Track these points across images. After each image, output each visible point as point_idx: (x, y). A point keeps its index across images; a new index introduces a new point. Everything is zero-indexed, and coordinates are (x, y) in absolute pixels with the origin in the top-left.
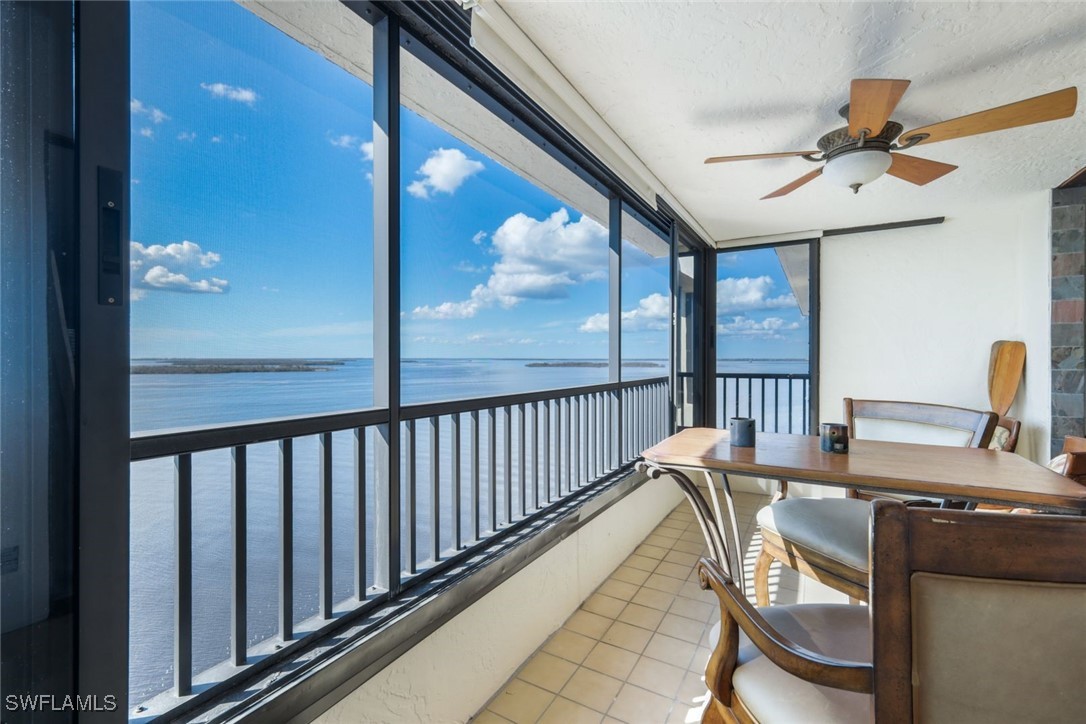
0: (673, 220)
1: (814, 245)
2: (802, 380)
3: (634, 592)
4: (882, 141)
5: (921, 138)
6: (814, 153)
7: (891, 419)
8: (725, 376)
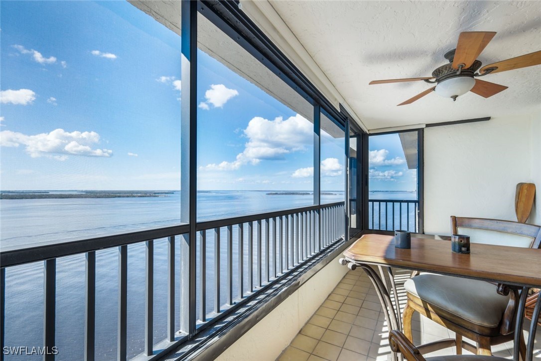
0: (347, 118)
1: (421, 132)
2: (414, 204)
3: (329, 323)
4: (469, 72)
5: (493, 70)
6: (431, 78)
7: (480, 228)
8: (373, 201)
